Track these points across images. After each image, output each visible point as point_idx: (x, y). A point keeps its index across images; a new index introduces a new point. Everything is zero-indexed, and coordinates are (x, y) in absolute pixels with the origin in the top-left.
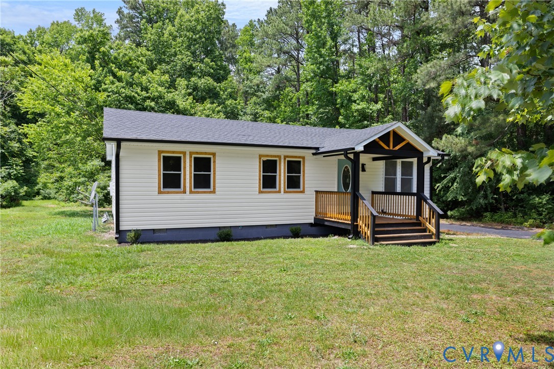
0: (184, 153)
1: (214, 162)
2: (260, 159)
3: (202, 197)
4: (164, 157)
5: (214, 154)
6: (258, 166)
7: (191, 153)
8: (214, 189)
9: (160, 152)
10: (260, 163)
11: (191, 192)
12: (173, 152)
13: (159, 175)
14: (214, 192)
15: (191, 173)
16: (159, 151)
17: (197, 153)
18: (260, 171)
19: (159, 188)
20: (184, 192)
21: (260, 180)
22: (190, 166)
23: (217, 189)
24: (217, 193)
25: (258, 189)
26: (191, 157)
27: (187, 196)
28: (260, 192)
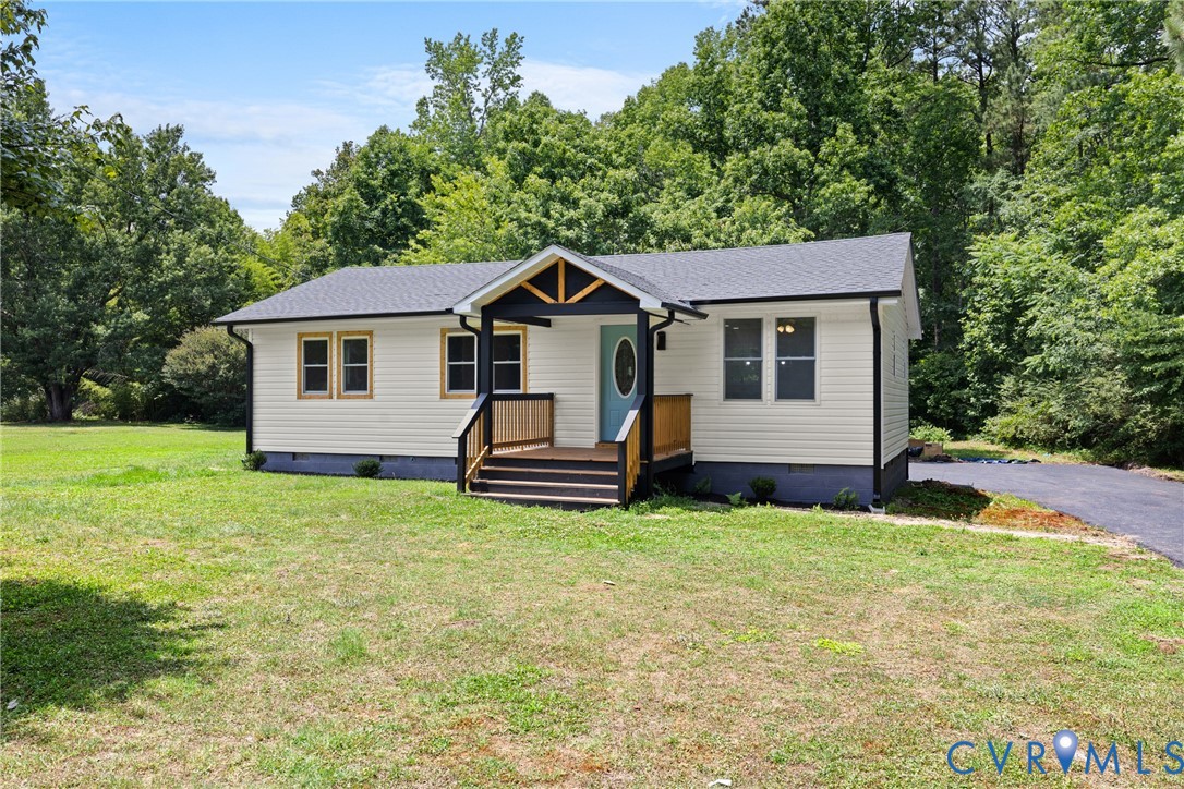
0: (330, 334)
1: (371, 346)
2: (443, 335)
3: (355, 404)
4: (306, 342)
5: (370, 333)
6: (439, 349)
7: (340, 334)
8: (371, 391)
9: (300, 336)
10: (442, 343)
11: (339, 397)
12: (316, 334)
13: (299, 371)
14: (371, 397)
15: (339, 366)
16: (298, 334)
17: (347, 333)
18: (442, 358)
19: (299, 390)
20: (331, 397)
21: (442, 374)
22: (339, 354)
23: (375, 391)
24: (376, 397)
25: (439, 390)
26: (339, 340)
27: (335, 402)
28: (443, 396)
